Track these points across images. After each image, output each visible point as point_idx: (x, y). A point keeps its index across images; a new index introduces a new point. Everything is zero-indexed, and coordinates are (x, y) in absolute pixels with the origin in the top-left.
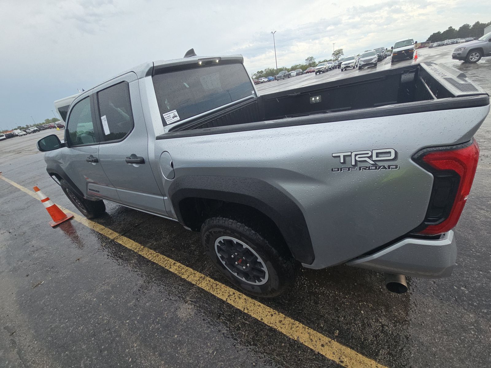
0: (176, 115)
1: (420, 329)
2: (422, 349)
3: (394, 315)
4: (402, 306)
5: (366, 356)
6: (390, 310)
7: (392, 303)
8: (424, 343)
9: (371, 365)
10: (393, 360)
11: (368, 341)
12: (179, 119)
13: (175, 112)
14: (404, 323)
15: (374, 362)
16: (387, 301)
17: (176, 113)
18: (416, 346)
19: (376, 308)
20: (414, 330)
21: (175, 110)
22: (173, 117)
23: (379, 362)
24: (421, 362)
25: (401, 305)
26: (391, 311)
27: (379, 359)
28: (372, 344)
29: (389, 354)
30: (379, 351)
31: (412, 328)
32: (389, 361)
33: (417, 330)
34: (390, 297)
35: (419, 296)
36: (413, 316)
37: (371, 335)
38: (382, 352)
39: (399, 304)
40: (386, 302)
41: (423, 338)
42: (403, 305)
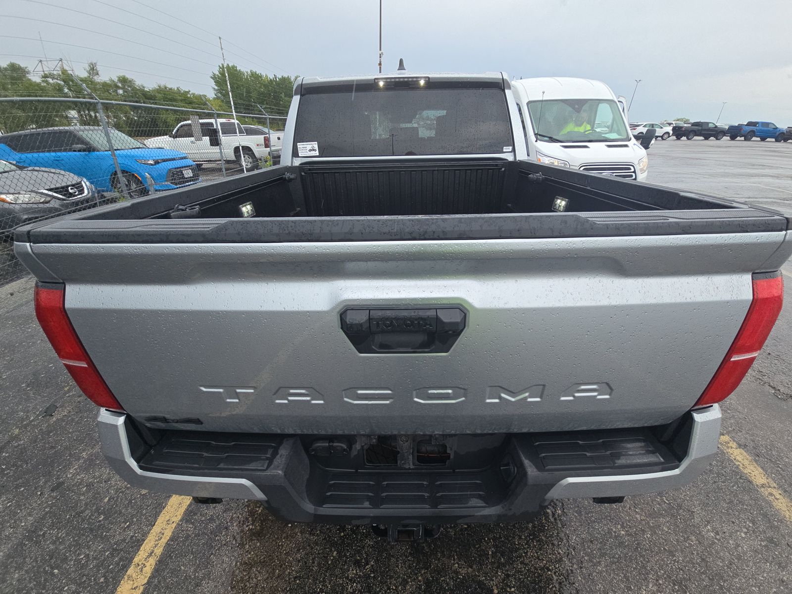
0: (315, 149)
1: (223, 584)
2: (190, 583)
3: (246, 544)
4: (262, 557)
5: (187, 510)
6: (254, 538)
7: (267, 542)
8: (199, 588)
9: (176, 516)
10: (178, 542)
11: (206, 510)
12: (318, 154)
13: (315, 145)
14: (233, 558)
15: (179, 519)
16: (271, 534)
17: (316, 147)
18: (195, 574)
19: (256, 518)
20: (221, 574)
21: (316, 143)
22: (310, 150)
23: (178, 524)
24: (173, 580)
25: (264, 556)
26: (252, 540)
27: (182, 524)
28: (201, 515)
29: (188, 536)
30: (193, 523)
31: (224, 571)
32: (178, 537)
33: (221, 578)
34: (278, 538)
35: (286, 588)
36: (245, 574)
37: (214, 513)
38: (190, 527)
39: (266, 552)
40: (269, 533)
41: (208, 587)
42: (264, 558)
